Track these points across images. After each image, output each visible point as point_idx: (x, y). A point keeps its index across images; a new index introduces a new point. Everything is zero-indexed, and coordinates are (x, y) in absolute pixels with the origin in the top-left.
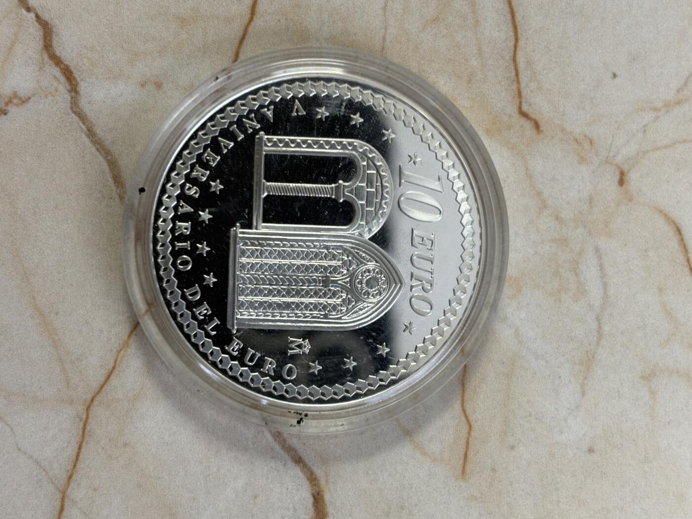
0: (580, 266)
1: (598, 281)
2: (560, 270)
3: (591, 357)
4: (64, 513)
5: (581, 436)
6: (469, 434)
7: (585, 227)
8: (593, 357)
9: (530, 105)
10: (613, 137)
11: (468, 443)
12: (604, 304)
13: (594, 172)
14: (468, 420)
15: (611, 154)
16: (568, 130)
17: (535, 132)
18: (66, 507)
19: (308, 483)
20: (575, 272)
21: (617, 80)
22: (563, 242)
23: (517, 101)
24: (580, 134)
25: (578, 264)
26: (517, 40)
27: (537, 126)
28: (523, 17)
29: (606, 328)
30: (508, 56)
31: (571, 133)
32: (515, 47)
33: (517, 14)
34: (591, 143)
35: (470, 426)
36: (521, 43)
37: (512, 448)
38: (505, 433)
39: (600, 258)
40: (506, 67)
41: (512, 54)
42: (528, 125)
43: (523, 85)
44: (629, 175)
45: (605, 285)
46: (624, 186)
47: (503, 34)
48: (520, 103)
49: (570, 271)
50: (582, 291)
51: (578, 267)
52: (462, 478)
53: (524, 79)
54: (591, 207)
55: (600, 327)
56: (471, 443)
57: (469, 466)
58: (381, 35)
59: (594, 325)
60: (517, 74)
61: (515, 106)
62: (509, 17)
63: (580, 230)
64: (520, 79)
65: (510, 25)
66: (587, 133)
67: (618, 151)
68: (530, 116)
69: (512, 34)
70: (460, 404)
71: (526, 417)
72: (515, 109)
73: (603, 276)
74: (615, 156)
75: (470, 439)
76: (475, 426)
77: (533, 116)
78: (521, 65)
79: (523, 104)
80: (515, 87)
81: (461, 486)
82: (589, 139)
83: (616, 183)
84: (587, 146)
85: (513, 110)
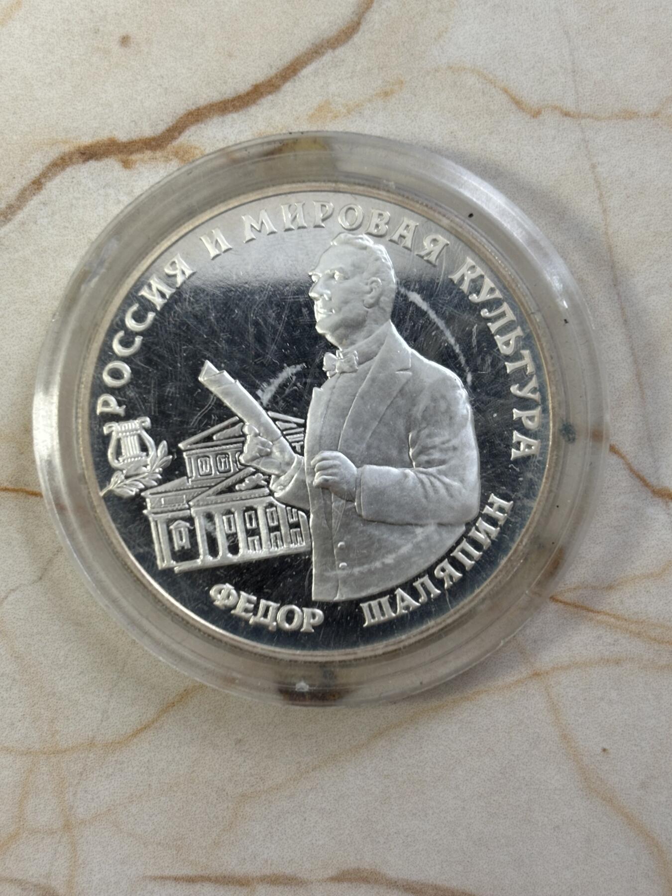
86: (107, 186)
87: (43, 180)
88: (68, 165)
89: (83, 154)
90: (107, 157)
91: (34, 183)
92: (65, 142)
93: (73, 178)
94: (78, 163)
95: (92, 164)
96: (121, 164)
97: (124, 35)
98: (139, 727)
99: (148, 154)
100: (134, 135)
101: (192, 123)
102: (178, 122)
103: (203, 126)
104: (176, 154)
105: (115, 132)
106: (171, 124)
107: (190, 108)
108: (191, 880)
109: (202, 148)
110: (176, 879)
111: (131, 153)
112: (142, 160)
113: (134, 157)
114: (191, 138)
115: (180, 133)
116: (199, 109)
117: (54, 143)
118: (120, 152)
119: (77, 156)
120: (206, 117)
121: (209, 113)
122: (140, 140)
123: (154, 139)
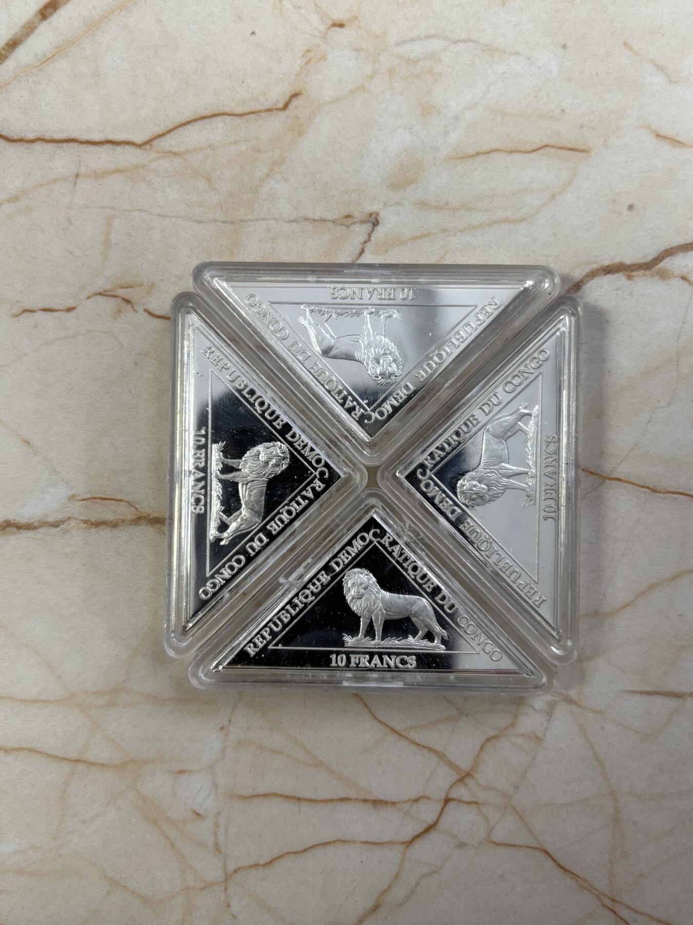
0: (412, 58)
1: (425, 43)
2: (415, 74)
3: (487, 48)
4: (621, 477)
5: (553, 55)
6: (552, 147)
7: (379, 54)
8: (487, 46)
9: (278, 101)
10: (303, 33)
11: (560, 148)
12: (442, 38)
13: (333, 49)
14: (542, 148)
15: (318, 34)
16: (298, 69)
17: (300, 97)
18: (617, 476)
19: (596, 279)
20: (416, 62)
21: (257, 32)
22: (391, 71)
23: (274, 111)
24: (302, 60)
25: (410, 60)
26: (224, 114)
27: (295, 95)
28: (205, 109)
29: (463, 36)
30: (237, 121)
31: (301, 67)
32: (230, 115)
33: (204, 115)
34: (309, 51)
35: (546, 146)
36: (227, 110)
37: (563, 111)
38: (551, 117)
39: (405, 42)
40: (247, 122)
41: (236, 118)
42: (294, 103)
43: (262, 108)
44: (335, 19)
45: (427, 37)
46: (345, 23)
47: (219, 125)
48: (276, 109)
49: (415, 66)
50: (432, 56)
51: (413, 59)
52: (589, 152)
53: (257, 107)
54: (362, 50)
55: (462, 41)
56: (560, 145)
57: (579, 147)
58: (221, 224)
59: (461, 46)
60: (253, 113)
61: (279, 114)
62: (205, 121)
63: (381, 58)
64: (257, 110)
65: (213, 120)
66: (302, 54)
67: (315, 29)
68: (287, 100)
69: (219, 118)
70: (528, 155)
71: (538, 100)
72: (282, 113)
73: (419, 39)
74: (320, 31)
75: (557, 146)
76: (546, 142)
77: (287, 99)
78: (245, 109)
79: (277, 107)
80: (263, 115)
81: (595, 153)
82: (306, 53)
83: (341, 30)
84: (312, 54)
85: (283, 115)
86: (617, 289)
87: (581, 284)
88: (595, 277)
89: (605, 270)
90: (617, 273)
91: (575, 285)
92: (594, 263)
93: (598, 284)
94: (601, 275)
95: (609, 276)
96: (626, 277)
97: (630, 204)
98: (624, 605)
99: (642, 272)
100: (635, 261)
101: (667, 256)
102: (659, 255)
103: (673, 258)
104: (658, 273)
105: (623, 259)
106: (655, 256)
107: (666, 247)
108: (650, 693)
109: (673, 270)
110: (641, 693)
111: (632, 271)
112: (638, 276)
113: (634, 273)
114: (667, 264)
115: (660, 261)
116: (671, 248)
117: (588, 263)
118: (626, 270)
119: (601, 271)
120: (675, 253)
121: (678, 251)
122: (637, 264)
123: (645, 264)
